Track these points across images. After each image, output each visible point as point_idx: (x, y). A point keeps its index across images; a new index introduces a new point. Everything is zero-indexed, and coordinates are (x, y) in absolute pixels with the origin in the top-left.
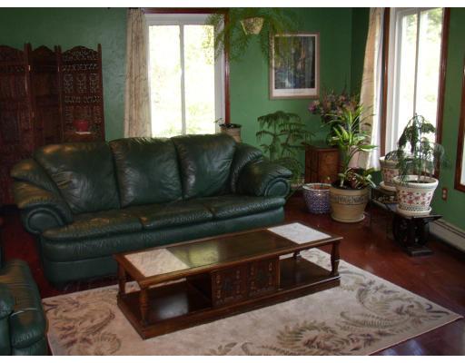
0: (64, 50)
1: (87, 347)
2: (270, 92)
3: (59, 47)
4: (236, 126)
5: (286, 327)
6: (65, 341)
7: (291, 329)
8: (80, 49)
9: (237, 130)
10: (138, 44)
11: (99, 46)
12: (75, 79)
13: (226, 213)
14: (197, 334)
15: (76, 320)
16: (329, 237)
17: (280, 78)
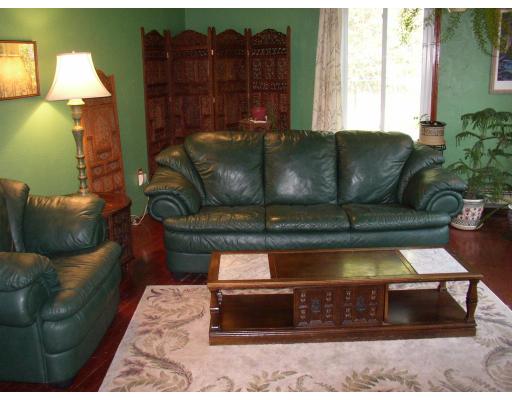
0: (253, 34)
1: (156, 339)
2: (491, 85)
3: (250, 30)
4: (441, 125)
5: (367, 369)
6: (141, 329)
7: (371, 372)
8: (269, 31)
9: (439, 129)
10: (331, 25)
11: (289, 28)
12: (276, 63)
13: (365, 225)
14: (265, 353)
15: (166, 311)
16: (466, 271)
17: (506, 66)
